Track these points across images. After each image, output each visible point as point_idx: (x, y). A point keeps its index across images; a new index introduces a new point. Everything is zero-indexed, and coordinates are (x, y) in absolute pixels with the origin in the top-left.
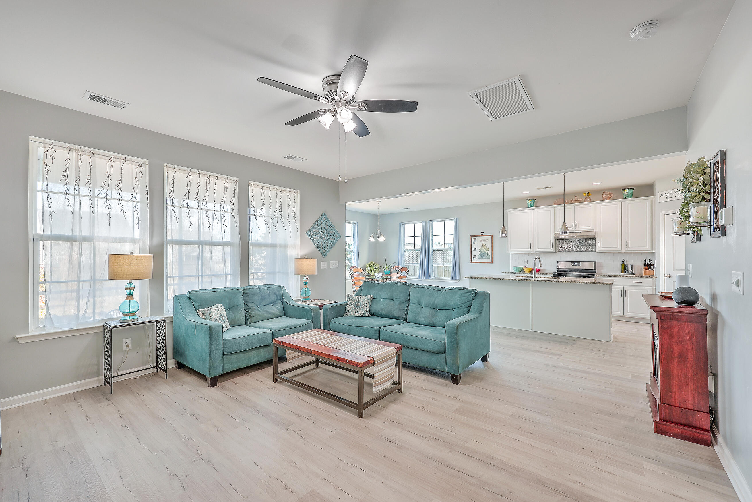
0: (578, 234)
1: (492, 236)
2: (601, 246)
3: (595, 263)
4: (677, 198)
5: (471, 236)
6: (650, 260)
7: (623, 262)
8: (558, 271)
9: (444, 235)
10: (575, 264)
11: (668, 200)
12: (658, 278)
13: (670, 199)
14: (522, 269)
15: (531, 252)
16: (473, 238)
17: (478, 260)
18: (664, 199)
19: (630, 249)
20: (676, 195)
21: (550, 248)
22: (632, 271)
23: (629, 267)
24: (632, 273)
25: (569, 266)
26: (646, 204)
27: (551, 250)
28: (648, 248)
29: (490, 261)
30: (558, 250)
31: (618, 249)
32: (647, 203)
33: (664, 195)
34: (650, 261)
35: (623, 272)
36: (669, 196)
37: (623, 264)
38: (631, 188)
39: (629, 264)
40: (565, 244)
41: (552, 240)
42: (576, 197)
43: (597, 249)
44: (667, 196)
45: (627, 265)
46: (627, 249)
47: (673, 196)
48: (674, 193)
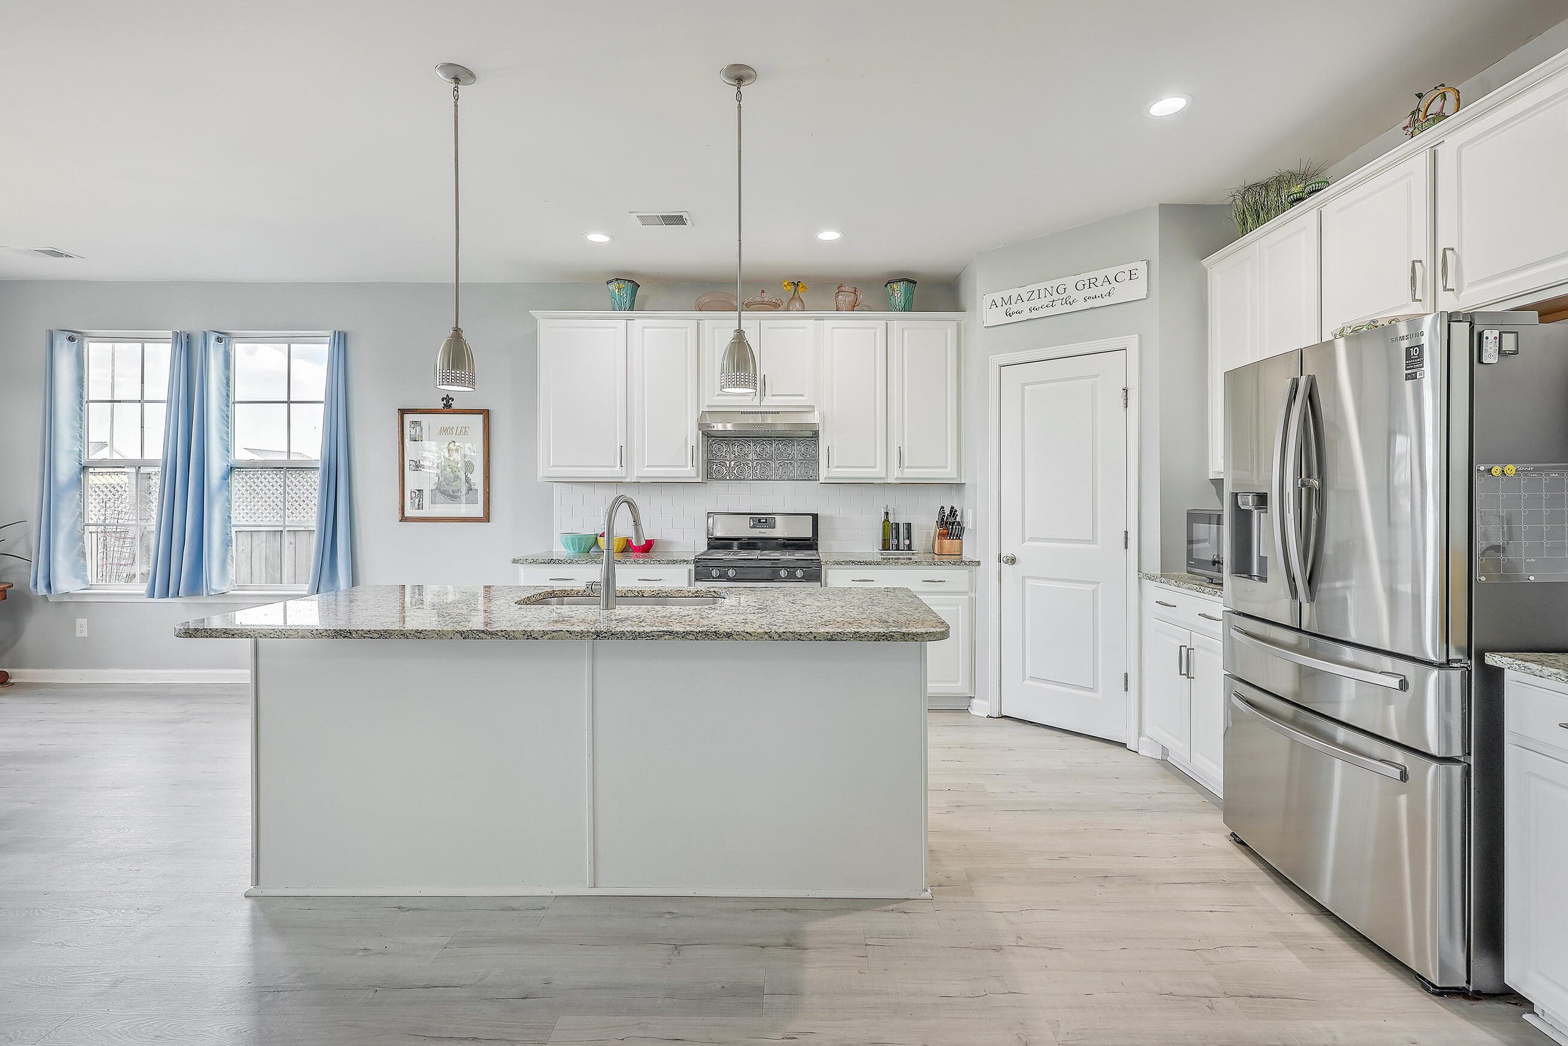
0: (770, 419)
1: (486, 413)
2: (834, 461)
3: (815, 517)
4: (1035, 314)
5: (403, 412)
6: (952, 508)
7: (887, 514)
8: (710, 547)
9: (289, 402)
10: (759, 520)
11: (1009, 320)
12: (982, 563)
13: (1016, 318)
14: (591, 541)
15: (624, 478)
16: (409, 418)
17: (428, 511)
18: (996, 316)
19: (910, 474)
20: (1032, 304)
21: (686, 466)
22: (907, 542)
23: (901, 530)
24: (909, 547)
25: (743, 529)
26: (946, 333)
27: (689, 471)
28: (948, 472)
29: (478, 511)
30: (709, 475)
31: (877, 472)
32: (949, 331)
33: (999, 303)
34: (953, 512)
35: (885, 546)
36: (1014, 308)
37: (887, 520)
38: (909, 281)
39: (902, 520)
40: (729, 454)
41: (693, 436)
42: (763, 292)
43: (824, 474)
44: (1008, 306)
45: (898, 525)
46: (902, 472)
47: (1025, 306)
48: (1025, 297)
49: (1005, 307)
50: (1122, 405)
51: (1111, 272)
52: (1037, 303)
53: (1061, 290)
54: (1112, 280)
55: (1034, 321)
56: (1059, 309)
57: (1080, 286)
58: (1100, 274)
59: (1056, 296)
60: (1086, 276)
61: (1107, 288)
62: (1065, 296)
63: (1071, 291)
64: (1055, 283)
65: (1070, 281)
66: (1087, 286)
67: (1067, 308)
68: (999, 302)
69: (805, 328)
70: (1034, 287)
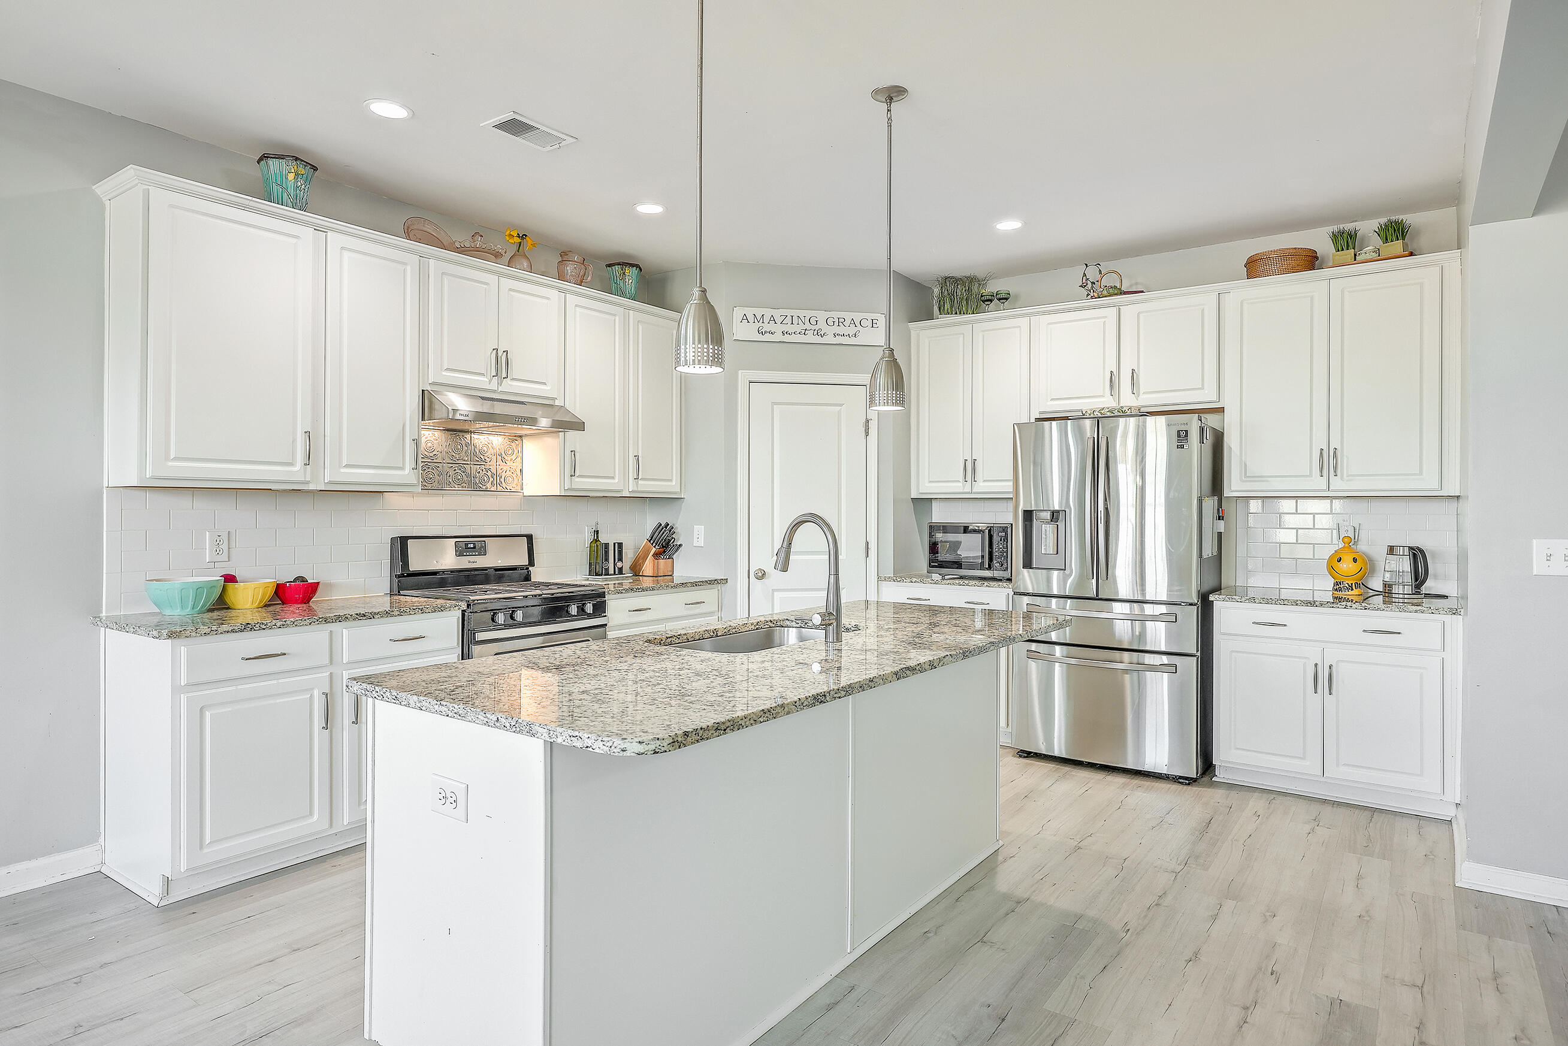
3: (533, 539)
4: (787, 338)
6: (667, 524)
7: (597, 532)
10: (466, 545)
11: (760, 338)
12: (729, 581)
13: (768, 337)
15: (308, 483)
18: (750, 332)
20: (785, 328)
21: (401, 468)
22: (619, 565)
23: (611, 551)
24: (620, 571)
25: (445, 559)
27: (404, 475)
28: (673, 486)
31: (616, 482)
34: (668, 528)
35: (593, 571)
36: (767, 327)
37: (595, 541)
39: (612, 539)
42: (478, 235)
44: (760, 324)
45: (607, 545)
46: (637, 484)
47: (778, 328)
48: (779, 320)
49: (757, 325)
50: (864, 434)
51: (857, 317)
52: (791, 329)
53: (813, 321)
54: (858, 324)
55: (785, 345)
56: (810, 338)
57: (830, 322)
58: (849, 316)
59: (808, 326)
60: (836, 315)
61: (852, 330)
62: (817, 327)
63: (822, 324)
64: (808, 313)
65: (822, 316)
66: (836, 323)
67: (818, 339)
68: (751, 318)
69: (548, 299)
70: (789, 313)
